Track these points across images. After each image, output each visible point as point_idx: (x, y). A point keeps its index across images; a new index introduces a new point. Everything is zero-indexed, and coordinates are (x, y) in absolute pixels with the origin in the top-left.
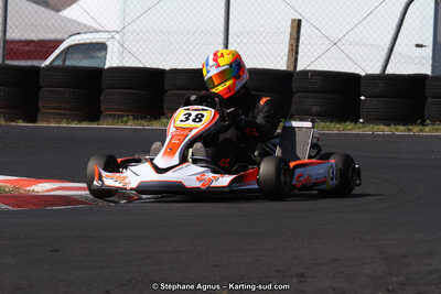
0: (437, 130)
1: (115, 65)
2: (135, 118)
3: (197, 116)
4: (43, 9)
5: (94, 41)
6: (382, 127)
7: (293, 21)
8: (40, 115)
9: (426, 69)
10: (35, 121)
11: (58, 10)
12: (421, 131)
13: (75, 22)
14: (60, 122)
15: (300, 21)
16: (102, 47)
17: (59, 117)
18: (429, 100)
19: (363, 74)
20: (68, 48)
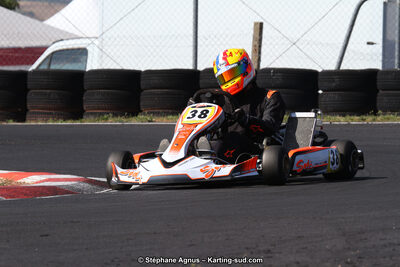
0: (388, 119)
1: (95, 68)
2: (115, 115)
3: (202, 112)
4: (28, 19)
5: (76, 47)
6: (338, 117)
7: (256, 24)
8: (28, 115)
9: (377, 64)
10: (24, 120)
11: (42, 20)
12: (374, 120)
13: (58, 30)
14: (46, 121)
15: (261, 24)
16: (83, 52)
17: (46, 116)
18: (381, 91)
19: (320, 70)
20: (53, 53)
